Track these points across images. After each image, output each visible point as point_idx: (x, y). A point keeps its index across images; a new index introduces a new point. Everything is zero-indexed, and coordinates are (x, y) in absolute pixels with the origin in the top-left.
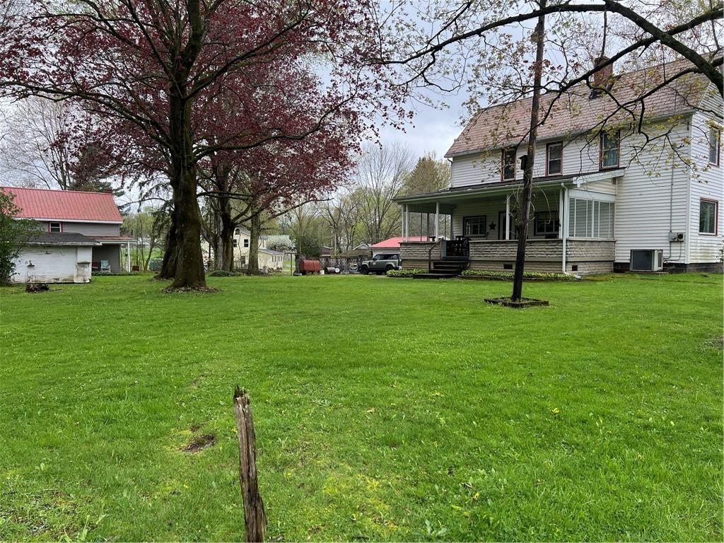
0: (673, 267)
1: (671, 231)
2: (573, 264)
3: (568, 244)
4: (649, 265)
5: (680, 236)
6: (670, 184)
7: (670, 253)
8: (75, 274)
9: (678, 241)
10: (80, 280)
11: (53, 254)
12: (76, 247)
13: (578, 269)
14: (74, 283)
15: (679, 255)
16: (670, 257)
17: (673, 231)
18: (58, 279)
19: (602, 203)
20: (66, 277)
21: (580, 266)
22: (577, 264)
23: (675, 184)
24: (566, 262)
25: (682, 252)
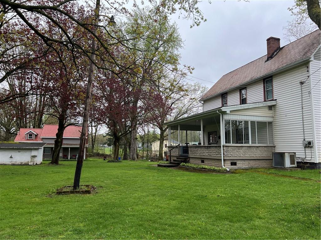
0: (308, 165)
1: (304, 140)
2: (231, 161)
3: (224, 148)
4: (282, 162)
5: (310, 143)
6: (301, 108)
7: (306, 155)
8: (30, 161)
9: (309, 147)
10: (31, 164)
11: (21, 152)
12: (31, 149)
13: (237, 164)
14: (29, 165)
15: (310, 156)
16: (306, 157)
17: (306, 140)
18: (22, 163)
19: (259, 123)
20: (26, 162)
21: (238, 162)
22: (235, 161)
23: (304, 108)
24: (224, 160)
25: (313, 154)
